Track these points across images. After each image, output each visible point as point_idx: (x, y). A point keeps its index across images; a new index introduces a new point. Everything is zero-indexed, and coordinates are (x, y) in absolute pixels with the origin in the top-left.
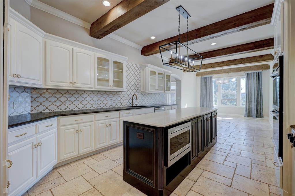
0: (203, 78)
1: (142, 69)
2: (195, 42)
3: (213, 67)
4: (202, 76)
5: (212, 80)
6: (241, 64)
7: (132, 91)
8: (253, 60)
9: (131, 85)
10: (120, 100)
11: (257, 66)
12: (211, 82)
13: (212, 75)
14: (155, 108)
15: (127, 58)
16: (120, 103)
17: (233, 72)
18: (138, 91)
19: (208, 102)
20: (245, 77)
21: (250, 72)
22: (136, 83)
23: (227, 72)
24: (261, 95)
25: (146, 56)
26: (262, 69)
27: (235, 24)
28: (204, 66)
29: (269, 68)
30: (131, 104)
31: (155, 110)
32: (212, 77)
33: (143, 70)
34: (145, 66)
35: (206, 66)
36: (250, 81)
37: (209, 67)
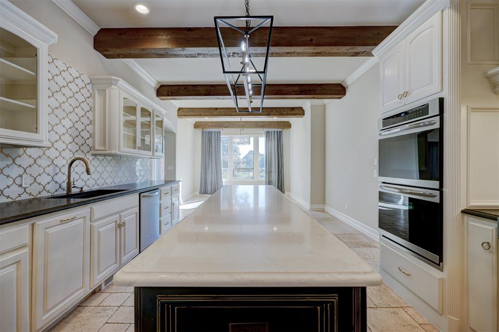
0: (206, 132)
1: (98, 90)
2: (238, 54)
3: (230, 115)
4: (204, 130)
5: (220, 138)
6: (269, 115)
7: (64, 146)
8: (283, 113)
9: (60, 130)
10: (21, 176)
11: (278, 122)
12: (218, 140)
13: (221, 130)
14: (142, 195)
15: (56, 36)
16: (21, 186)
17: (249, 127)
18: (85, 148)
19: (213, 174)
20: (264, 135)
21: (270, 130)
22: (80, 127)
23: (242, 127)
24: (282, 162)
25: (107, 57)
26: (283, 127)
27: (311, 40)
28: (216, 111)
29: (291, 127)
30: (65, 185)
31: (142, 199)
32: (220, 132)
33: (103, 92)
34: (110, 83)
35: (218, 110)
36: (270, 142)
37: (224, 113)
